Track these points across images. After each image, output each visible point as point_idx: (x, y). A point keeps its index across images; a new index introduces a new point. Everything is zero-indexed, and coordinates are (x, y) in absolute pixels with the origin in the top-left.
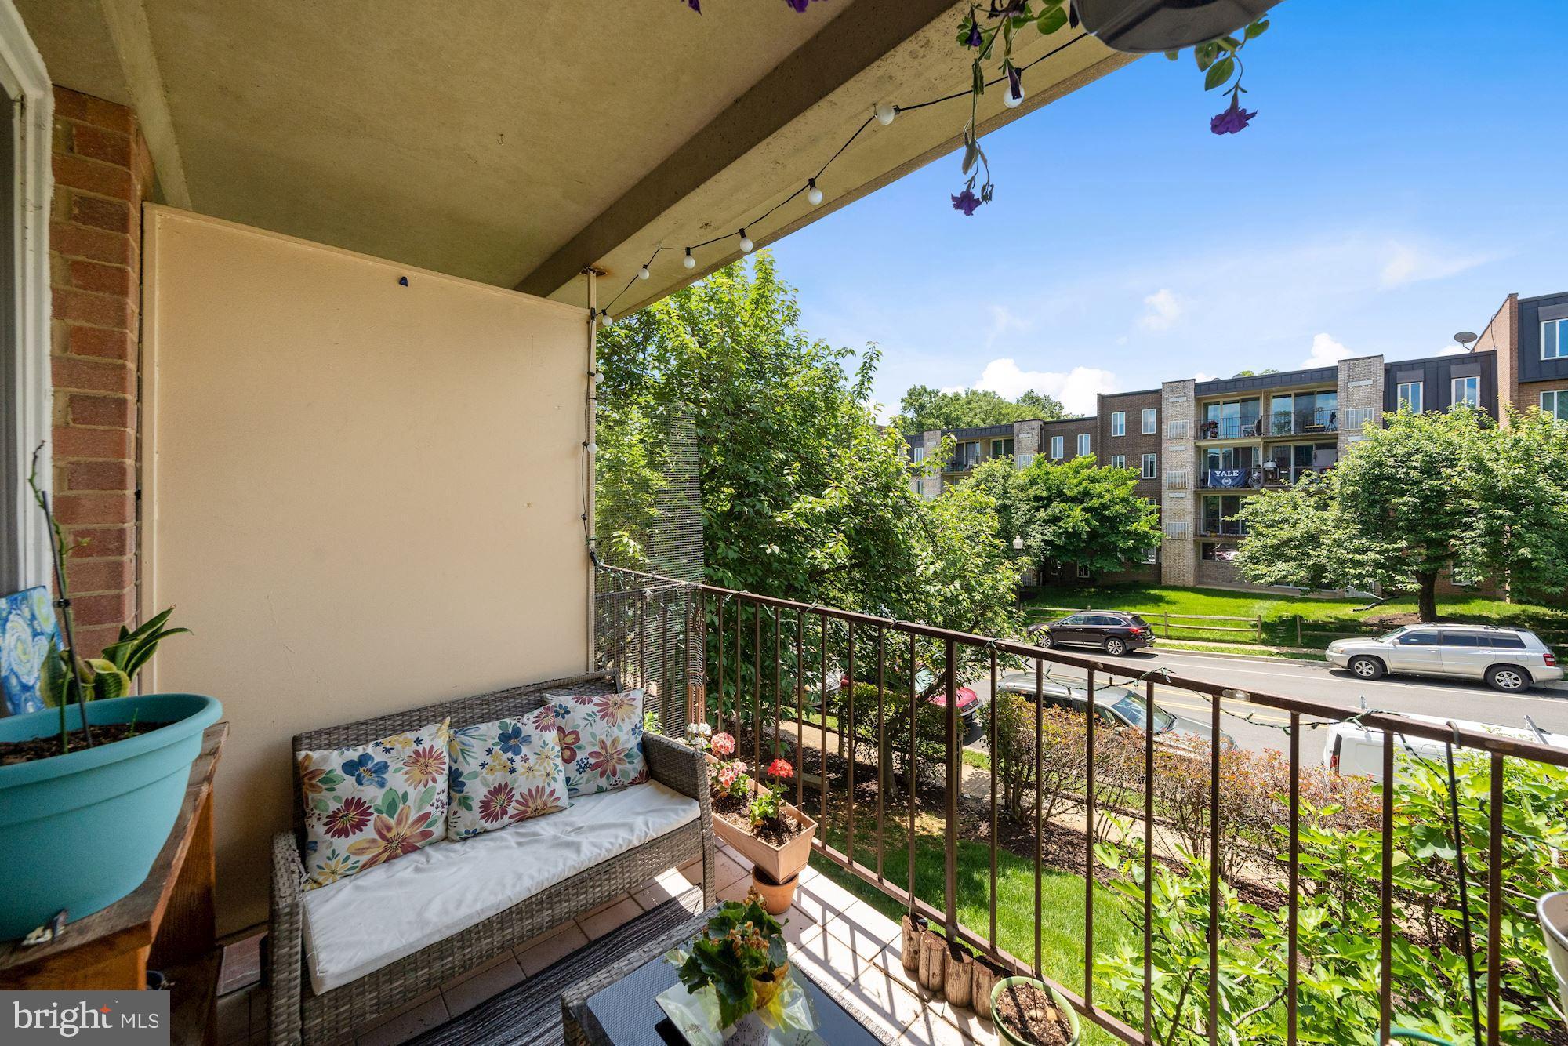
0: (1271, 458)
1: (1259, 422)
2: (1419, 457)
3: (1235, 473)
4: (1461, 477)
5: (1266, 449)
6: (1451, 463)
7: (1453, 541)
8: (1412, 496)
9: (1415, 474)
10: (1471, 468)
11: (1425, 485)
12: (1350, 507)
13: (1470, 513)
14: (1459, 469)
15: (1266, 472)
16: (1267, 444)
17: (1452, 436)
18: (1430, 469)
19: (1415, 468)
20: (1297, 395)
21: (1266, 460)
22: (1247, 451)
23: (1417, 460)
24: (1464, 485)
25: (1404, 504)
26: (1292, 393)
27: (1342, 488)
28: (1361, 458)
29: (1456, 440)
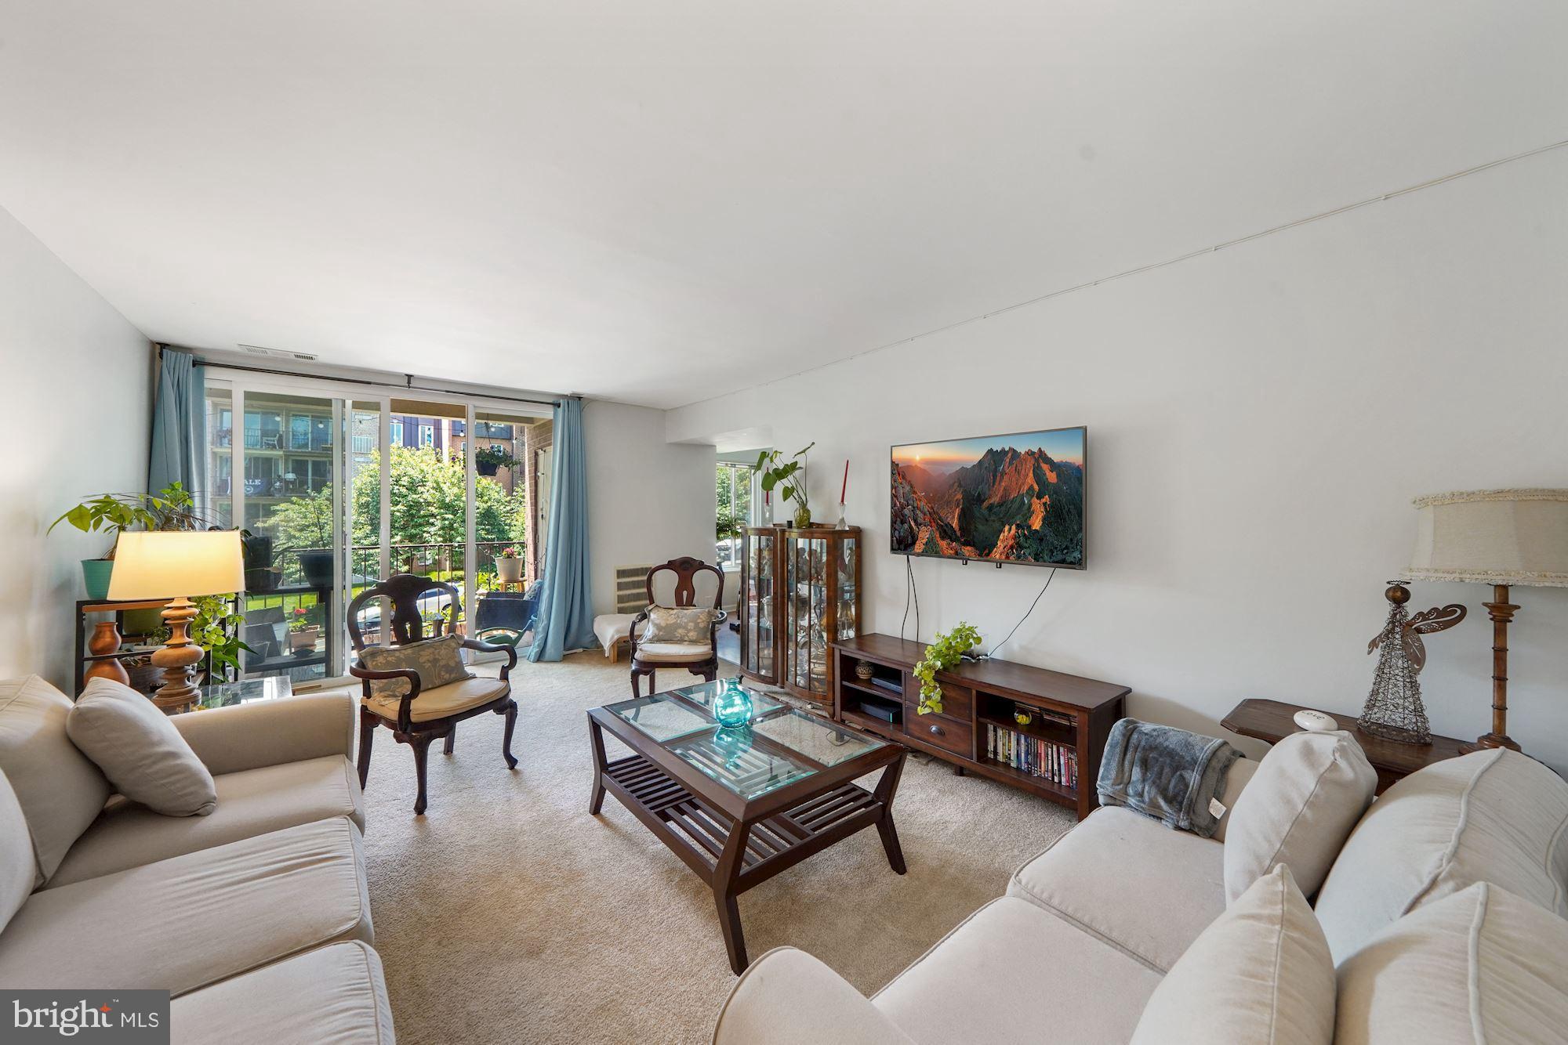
0: (290, 470)
1: (281, 436)
2: (406, 478)
3: (257, 482)
4: (427, 494)
5: (286, 461)
6: (423, 483)
7: (425, 535)
8: (403, 505)
9: (404, 490)
10: (433, 488)
11: (409, 498)
12: (364, 513)
13: (433, 515)
14: (427, 488)
15: (287, 482)
16: (287, 457)
17: (424, 466)
18: (412, 487)
19: (404, 486)
20: (312, 416)
21: (287, 472)
22: (268, 461)
23: (405, 481)
24: (430, 499)
25: (398, 511)
26: (310, 414)
27: (358, 499)
28: (371, 476)
29: (425, 468)
